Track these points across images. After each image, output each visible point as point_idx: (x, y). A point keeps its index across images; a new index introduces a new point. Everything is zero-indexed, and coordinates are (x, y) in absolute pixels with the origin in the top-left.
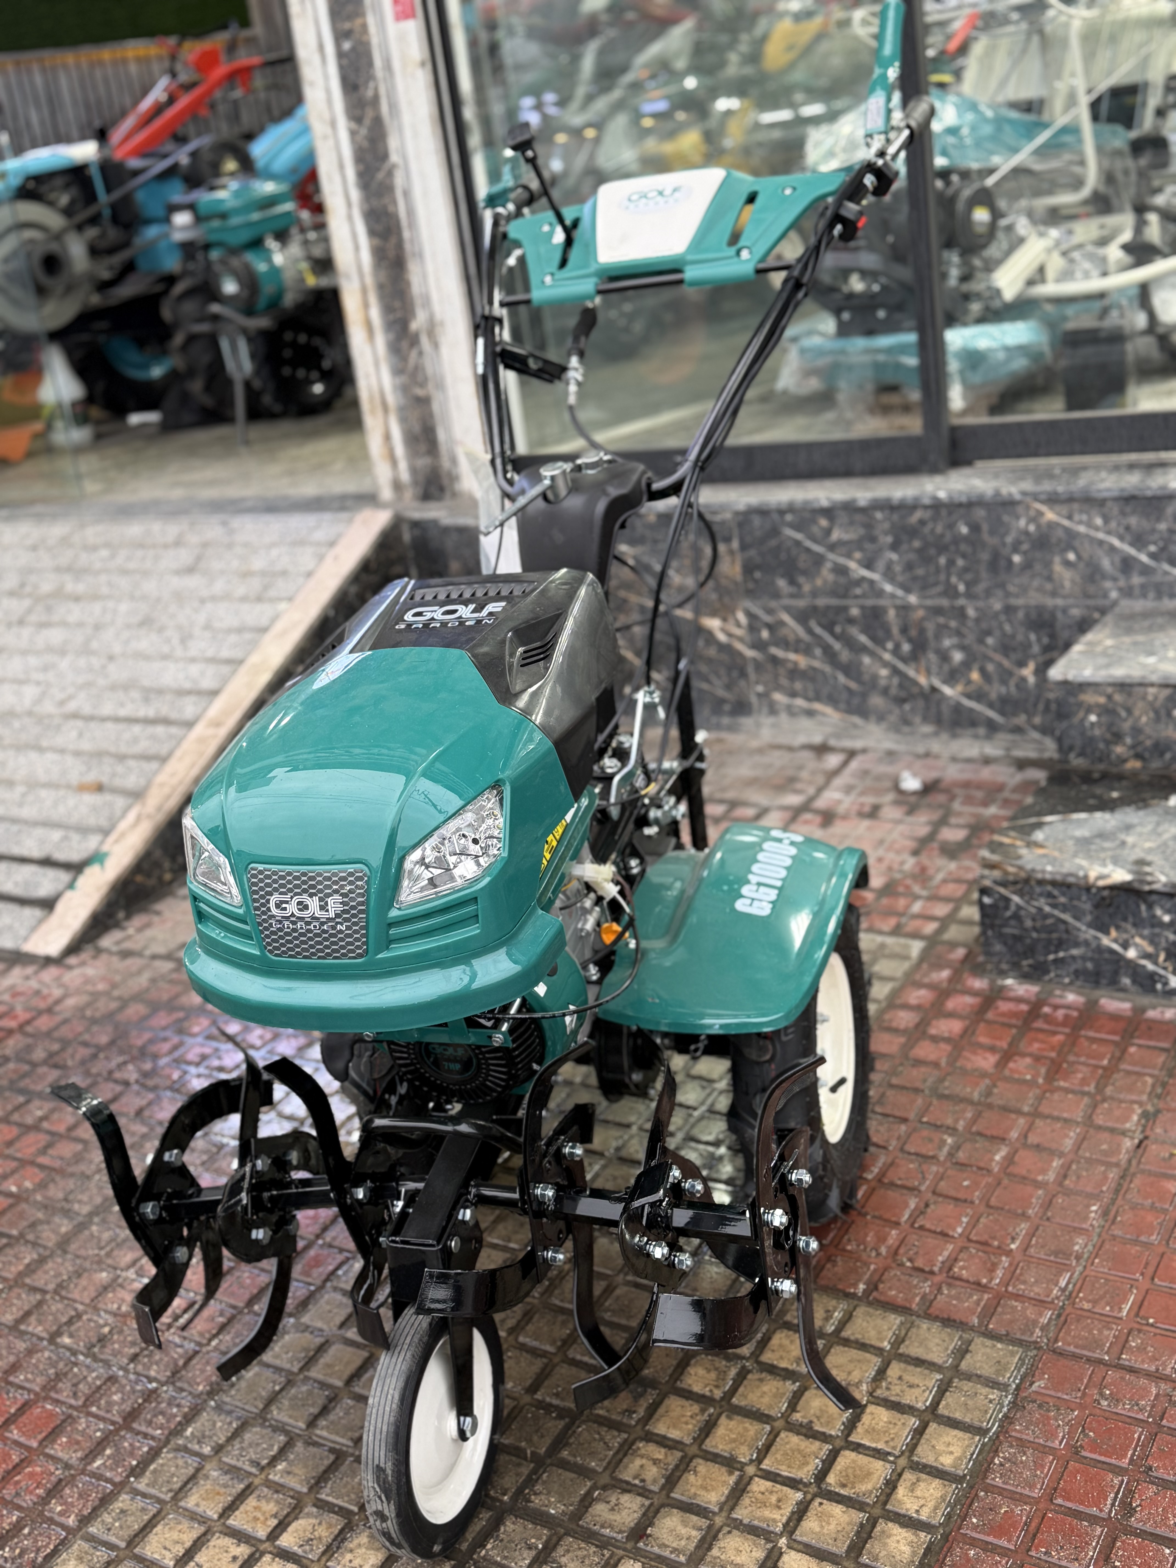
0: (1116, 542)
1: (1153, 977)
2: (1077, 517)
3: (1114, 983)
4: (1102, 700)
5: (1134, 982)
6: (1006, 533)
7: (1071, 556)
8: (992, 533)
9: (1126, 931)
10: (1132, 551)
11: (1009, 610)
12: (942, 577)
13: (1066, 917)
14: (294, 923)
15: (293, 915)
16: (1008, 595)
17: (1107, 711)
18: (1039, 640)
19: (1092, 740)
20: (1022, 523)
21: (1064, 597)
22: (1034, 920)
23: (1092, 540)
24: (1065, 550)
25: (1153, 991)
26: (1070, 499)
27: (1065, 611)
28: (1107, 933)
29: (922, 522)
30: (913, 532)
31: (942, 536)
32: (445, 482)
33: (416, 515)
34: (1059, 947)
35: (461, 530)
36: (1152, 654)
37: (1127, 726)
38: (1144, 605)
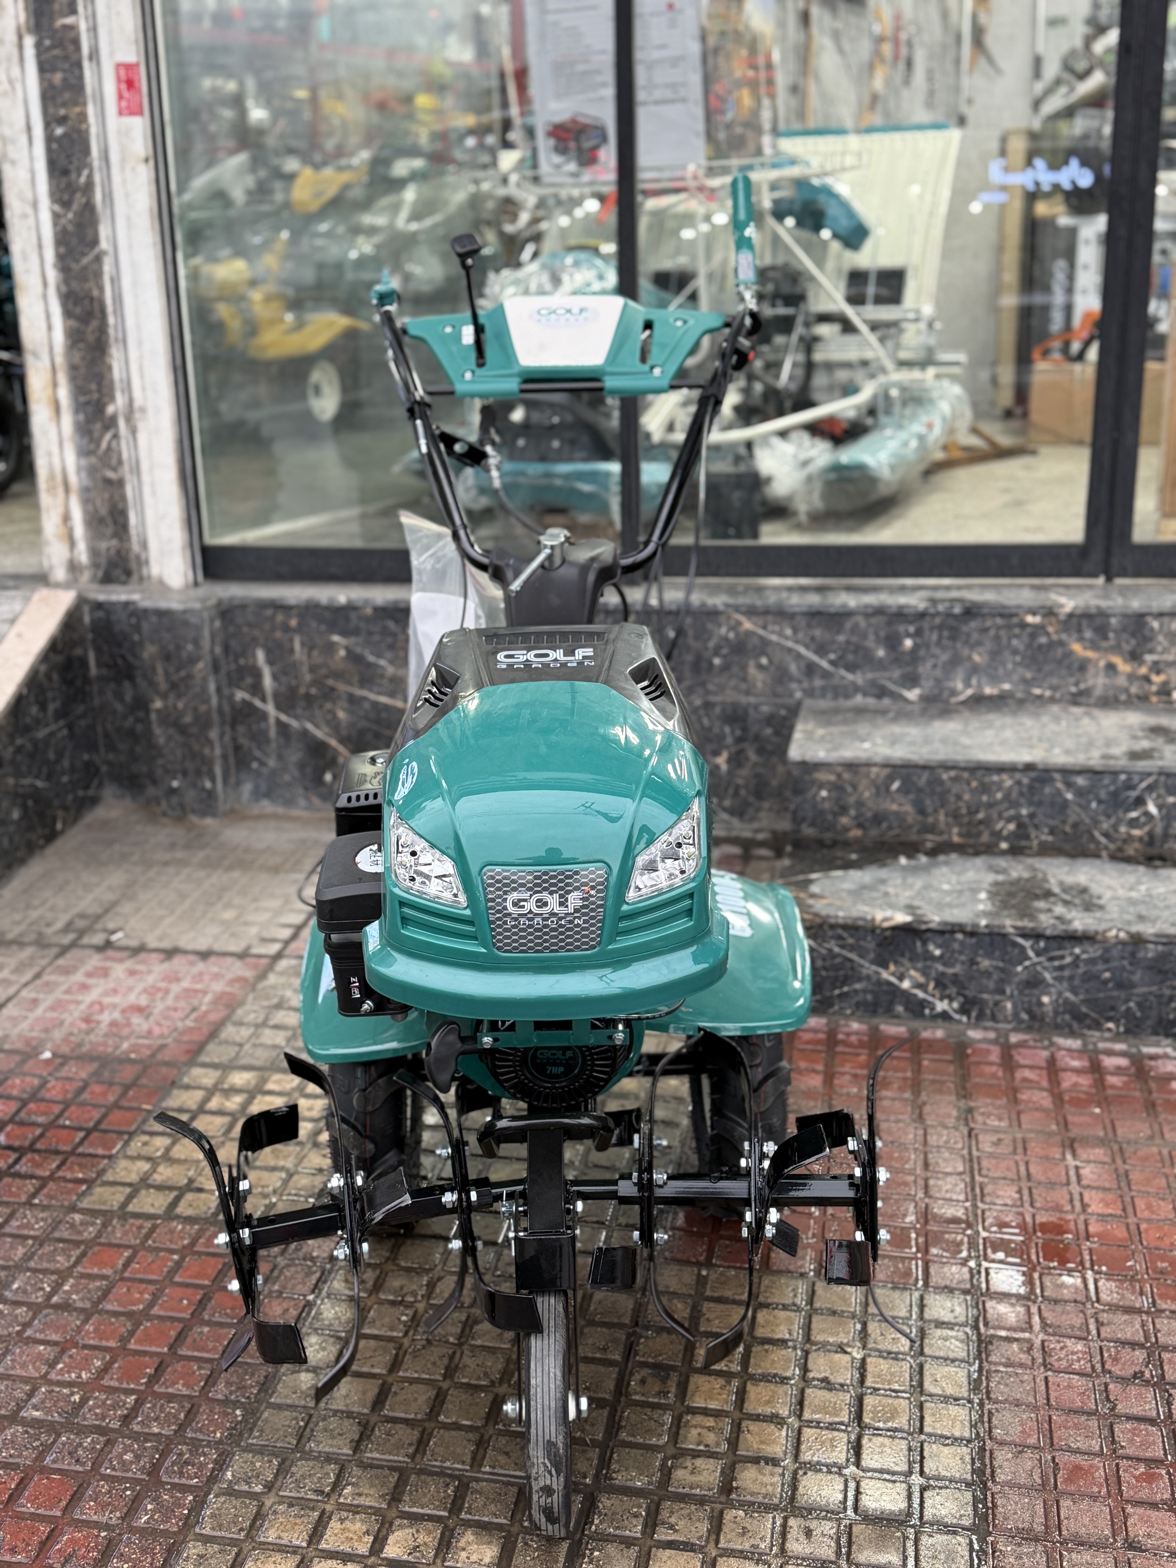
0: (802, 650)
1: (923, 1004)
2: (771, 627)
3: (889, 1012)
4: (832, 778)
5: (907, 1009)
6: (709, 639)
7: (764, 661)
8: (697, 638)
9: (903, 965)
11: (708, 706)
13: (853, 956)
14: (530, 919)
15: (531, 912)
16: (708, 692)
17: (837, 788)
18: (733, 732)
19: (822, 812)
20: (723, 630)
21: (757, 695)
22: (824, 960)
24: (758, 656)
25: (923, 1015)
26: (766, 612)
27: (756, 707)
28: (886, 967)
32: (133, 565)
33: (102, 597)
34: (844, 983)
35: (162, 614)
36: (863, 740)
37: (852, 800)
38: (823, 704)
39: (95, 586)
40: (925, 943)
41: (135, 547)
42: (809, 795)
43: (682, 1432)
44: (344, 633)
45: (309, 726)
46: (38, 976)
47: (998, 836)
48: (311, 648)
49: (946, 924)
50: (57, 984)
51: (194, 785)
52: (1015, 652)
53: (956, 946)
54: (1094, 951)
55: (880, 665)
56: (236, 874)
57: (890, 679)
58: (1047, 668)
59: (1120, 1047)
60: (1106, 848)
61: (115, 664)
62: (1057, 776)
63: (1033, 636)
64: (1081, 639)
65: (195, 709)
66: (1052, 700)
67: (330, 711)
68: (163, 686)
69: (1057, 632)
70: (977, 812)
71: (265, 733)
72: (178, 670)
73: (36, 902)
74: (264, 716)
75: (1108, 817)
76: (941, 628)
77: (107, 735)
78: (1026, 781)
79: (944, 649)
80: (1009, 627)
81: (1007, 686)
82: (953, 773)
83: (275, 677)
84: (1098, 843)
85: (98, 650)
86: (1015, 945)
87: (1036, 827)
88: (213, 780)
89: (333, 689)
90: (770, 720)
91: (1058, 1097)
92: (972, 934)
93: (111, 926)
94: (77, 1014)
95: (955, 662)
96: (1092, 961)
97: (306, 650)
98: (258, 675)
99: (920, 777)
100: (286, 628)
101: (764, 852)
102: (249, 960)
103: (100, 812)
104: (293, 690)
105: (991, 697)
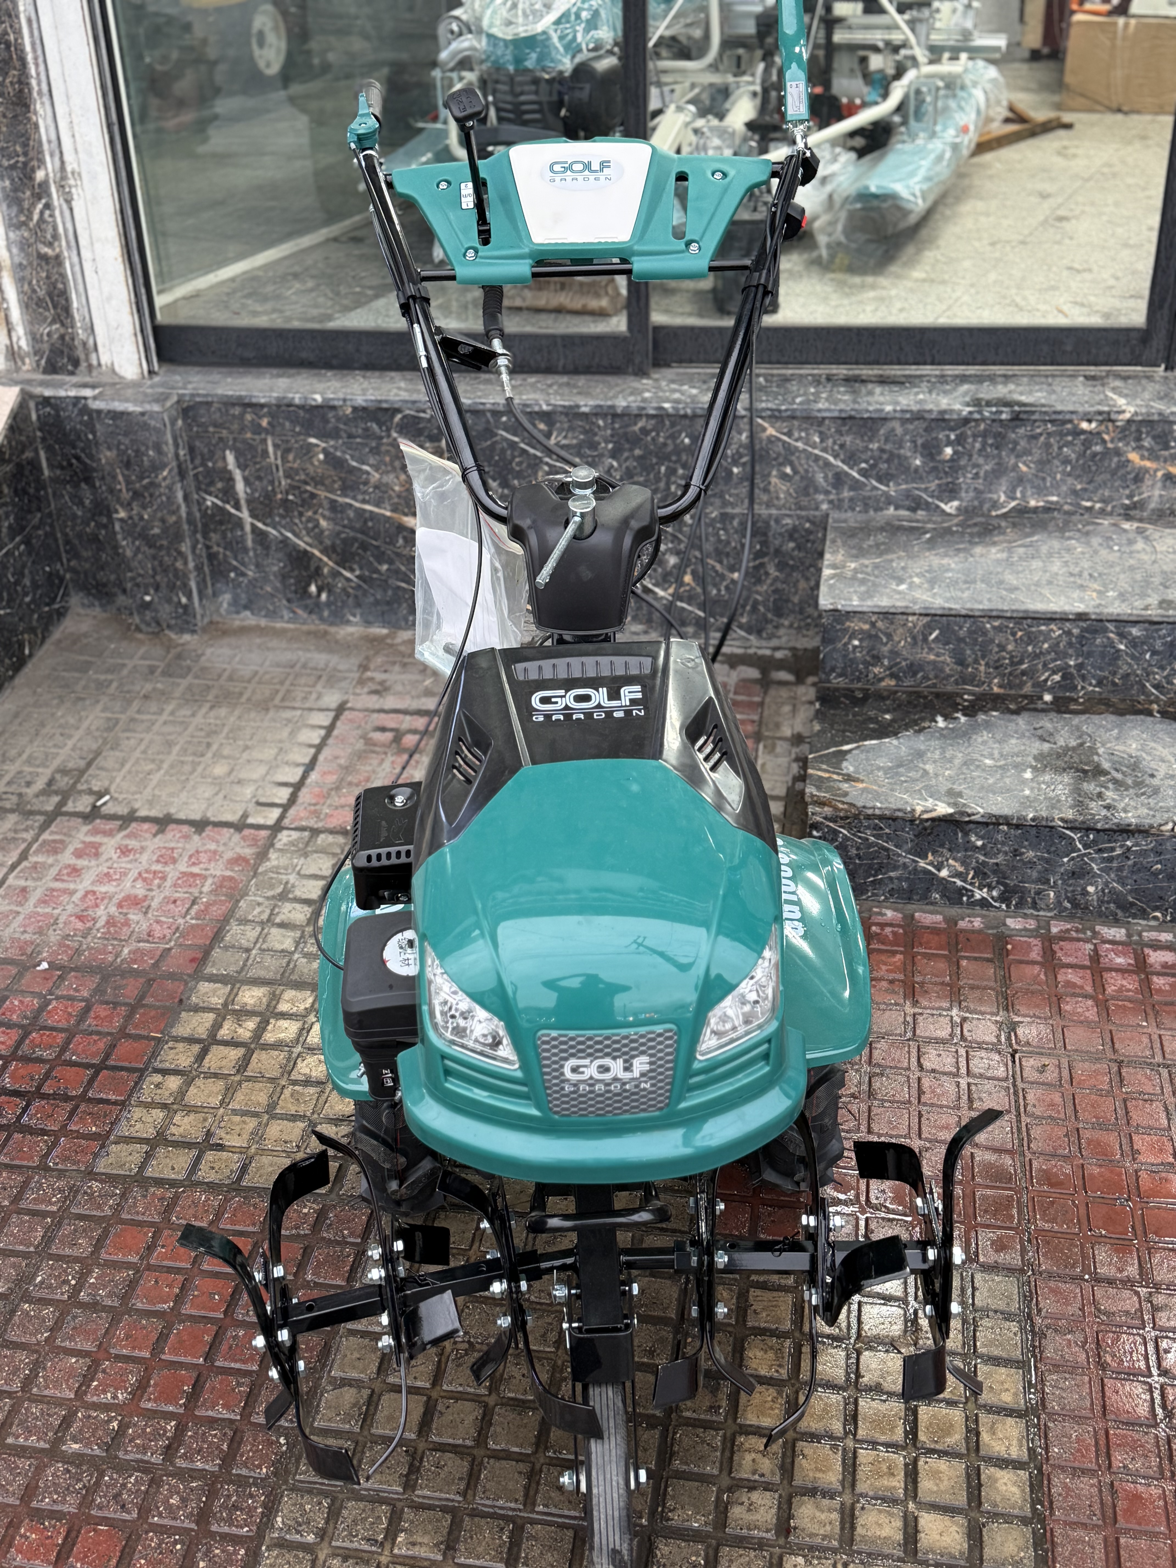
0: (831, 459)
1: (961, 891)
2: (796, 435)
3: (925, 897)
4: (866, 627)
5: (943, 896)
7: (788, 470)
9: (942, 855)
10: (846, 468)
11: (725, 518)
12: (662, 485)
13: (889, 845)
14: (591, 1085)
15: (591, 1078)
16: (725, 504)
17: (871, 637)
19: (852, 661)
20: (743, 437)
21: (779, 509)
22: (858, 849)
23: (809, 455)
24: (782, 464)
25: (961, 903)
26: (791, 417)
27: (777, 521)
28: (925, 857)
29: (645, 431)
30: (635, 441)
31: (665, 445)
32: (80, 353)
33: (48, 393)
34: (879, 871)
35: (116, 415)
36: (901, 581)
37: (886, 649)
38: (852, 518)
39: (40, 377)
40: (966, 834)
41: (81, 334)
42: (839, 645)
43: (735, 1458)
44: (323, 435)
45: (289, 535)
46: (24, 856)
47: (1042, 686)
48: (287, 451)
49: (991, 816)
50: (46, 867)
51: (169, 601)
52: (1066, 461)
53: (1000, 837)
54: (1146, 844)
55: (916, 475)
56: (223, 712)
57: (925, 490)
58: (1099, 479)
59: (1166, 937)
60: (1157, 701)
61: (71, 465)
62: (1111, 626)
63: (1087, 444)
64: (1139, 448)
65: (163, 520)
66: (1103, 512)
67: (309, 520)
68: (126, 495)
69: (1112, 441)
70: (1021, 662)
71: (242, 539)
72: (142, 478)
73: (13, 753)
74: (239, 523)
75: (1163, 668)
76: (985, 435)
77: (67, 542)
78: (1076, 631)
79: (987, 457)
80: (1062, 435)
81: (1055, 499)
82: (996, 624)
83: (246, 481)
84: (1148, 694)
85: (49, 449)
86: (1063, 837)
87: (1084, 678)
88: (189, 596)
89: (313, 496)
90: (792, 534)
91: (1103, 1005)
92: (1018, 826)
93: (96, 786)
94: (70, 908)
95: (999, 471)
96: (1143, 853)
97: (279, 454)
98: (230, 479)
99: (961, 628)
100: (257, 429)
101: (783, 675)
102: (246, 832)
103: (68, 626)
104: (269, 497)
105: (1035, 510)
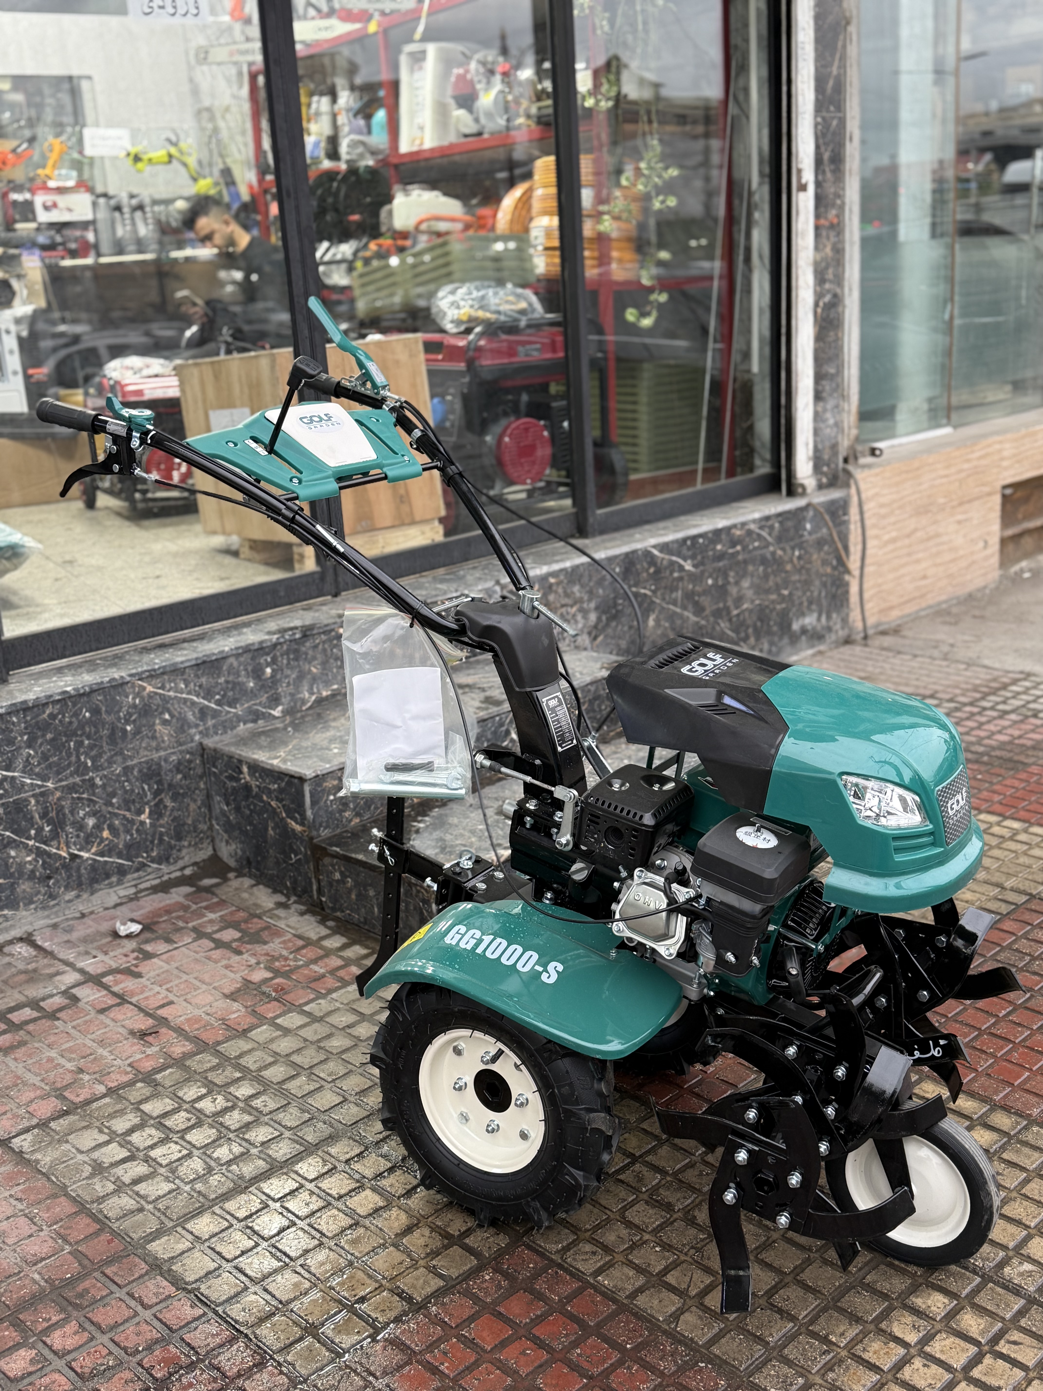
0: (195, 698)
2: (168, 686)
6: (119, 711)
7: (167, 716)
8: (108, 713)
10: (206, 703)
11: (127, 771)
12: (73, 759)
16: (125, 758)
18: (151, 788)
20: (130, 699)
21: (165, 750)
23: (179, 700)
24: (162, 713)
26: (163, 673)
27: (166, 760)
29: (53, 716)
30: (45, 727)
31: (70, 723)
42: (322, 803)
55: (253, 694)
57: (260, 704)
79: (292, 668)
81: (335, 687)
95: (301, 677)
105: (327, 697)
